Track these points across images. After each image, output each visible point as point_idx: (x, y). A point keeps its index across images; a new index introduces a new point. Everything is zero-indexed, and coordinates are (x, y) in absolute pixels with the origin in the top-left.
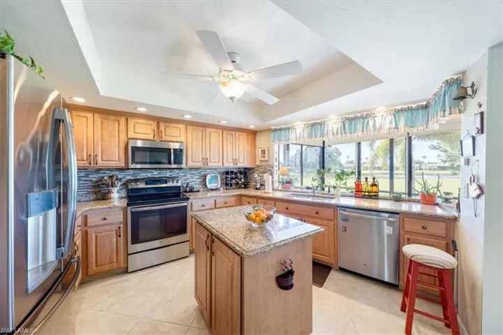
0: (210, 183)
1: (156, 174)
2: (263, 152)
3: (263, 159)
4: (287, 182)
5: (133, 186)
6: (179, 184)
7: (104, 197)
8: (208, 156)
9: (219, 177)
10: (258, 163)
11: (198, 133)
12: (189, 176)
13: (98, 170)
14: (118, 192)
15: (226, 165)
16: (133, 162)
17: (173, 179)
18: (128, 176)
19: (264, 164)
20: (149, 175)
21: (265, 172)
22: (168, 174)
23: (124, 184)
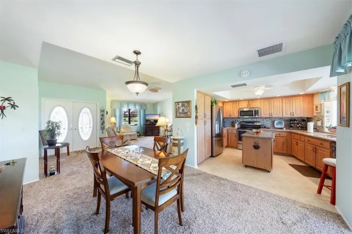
0: (277, 124)
1: (250, 120)
2: (317, 107)
3: (317, 112)
4: (333, 128)
5: (242, 123)
6: (260, 124)
7: (234, 126)
8: (272, 112)
9: (283, 122)
10: (315, 114)
11: (267, 102)
12: (265, 121)
13: (233, 118)
14: (238, 125)
15: (285, 116)
16: (241, 116)
17: (256, 122)
18: (241, 120)
19: (318, 115)
20: (248, 120)
21: (319, 121)
22: (255, 120)
23: (240, 123)
